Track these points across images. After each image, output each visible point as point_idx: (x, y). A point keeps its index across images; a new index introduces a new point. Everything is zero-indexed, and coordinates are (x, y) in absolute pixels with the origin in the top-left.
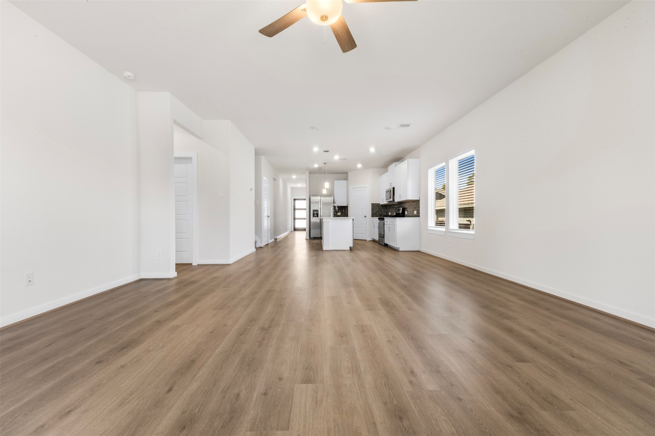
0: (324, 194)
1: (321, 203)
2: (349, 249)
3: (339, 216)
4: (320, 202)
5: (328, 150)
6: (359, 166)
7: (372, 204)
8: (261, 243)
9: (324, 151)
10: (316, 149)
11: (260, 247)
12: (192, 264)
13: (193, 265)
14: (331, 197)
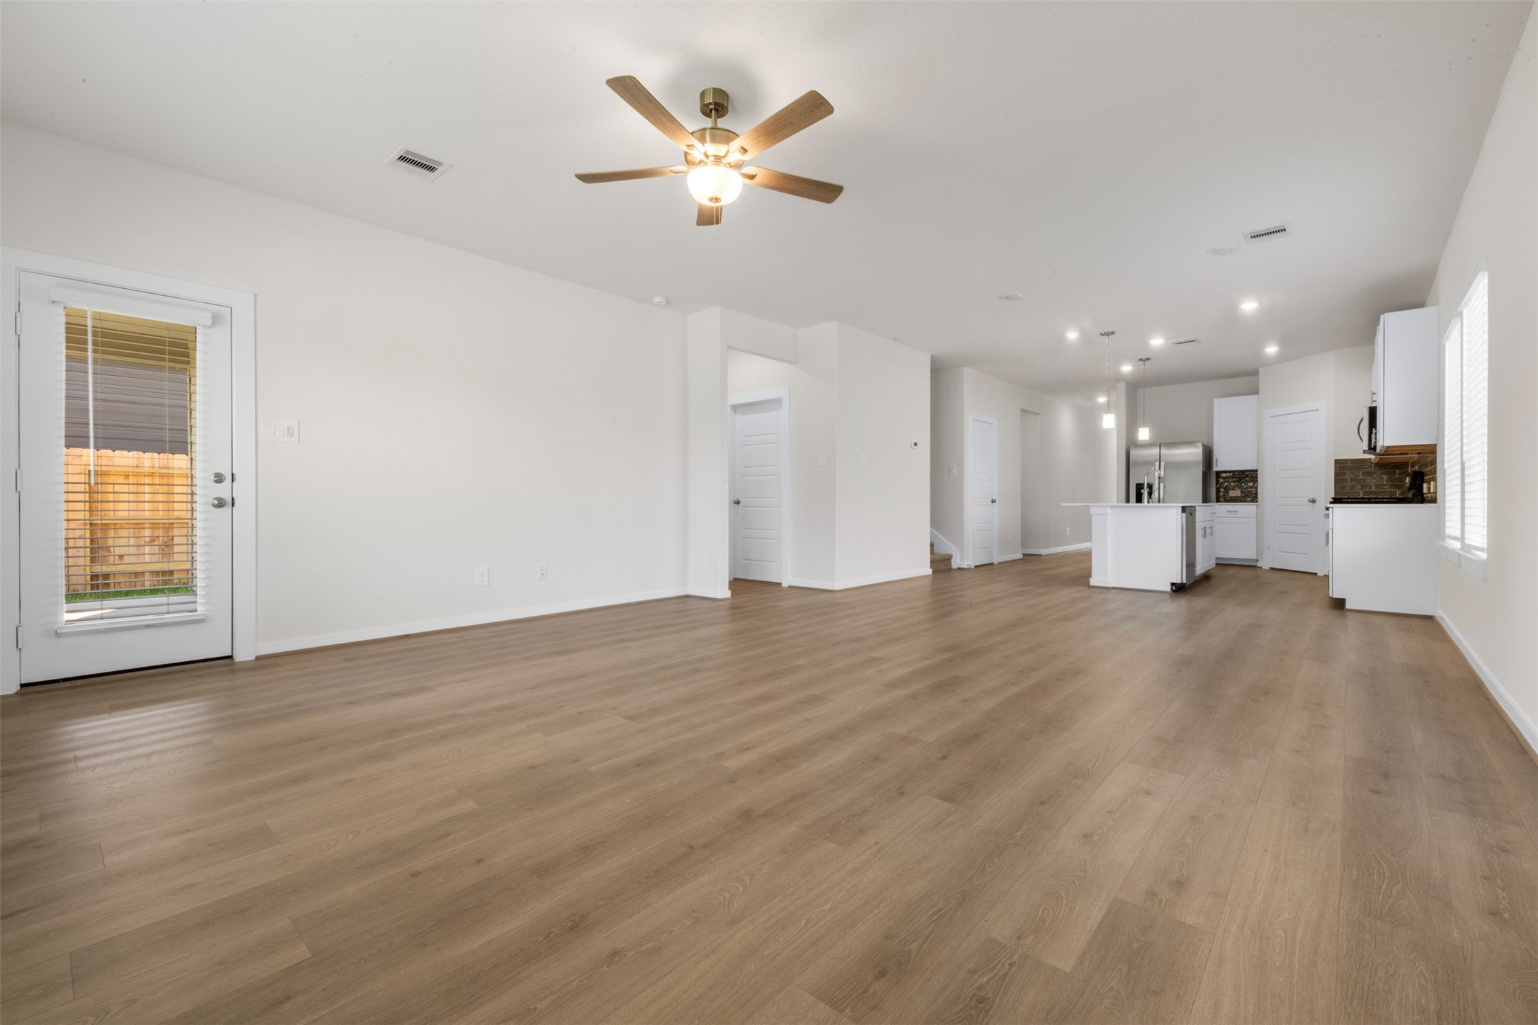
0: (1144, 441)
1: (1163, 463)
2: (1168, 588)
3: (1234, 500)
4: (1158, 463)
5: (1111, 330)
6: (1272, 350)
7: (1337, 462)
8: (962, 559)
9: (1102, 334)
10: (1072, 335)
11: (959, 569)
12: (780, 584)
13: (783, 585)
14: (1196, 447)
